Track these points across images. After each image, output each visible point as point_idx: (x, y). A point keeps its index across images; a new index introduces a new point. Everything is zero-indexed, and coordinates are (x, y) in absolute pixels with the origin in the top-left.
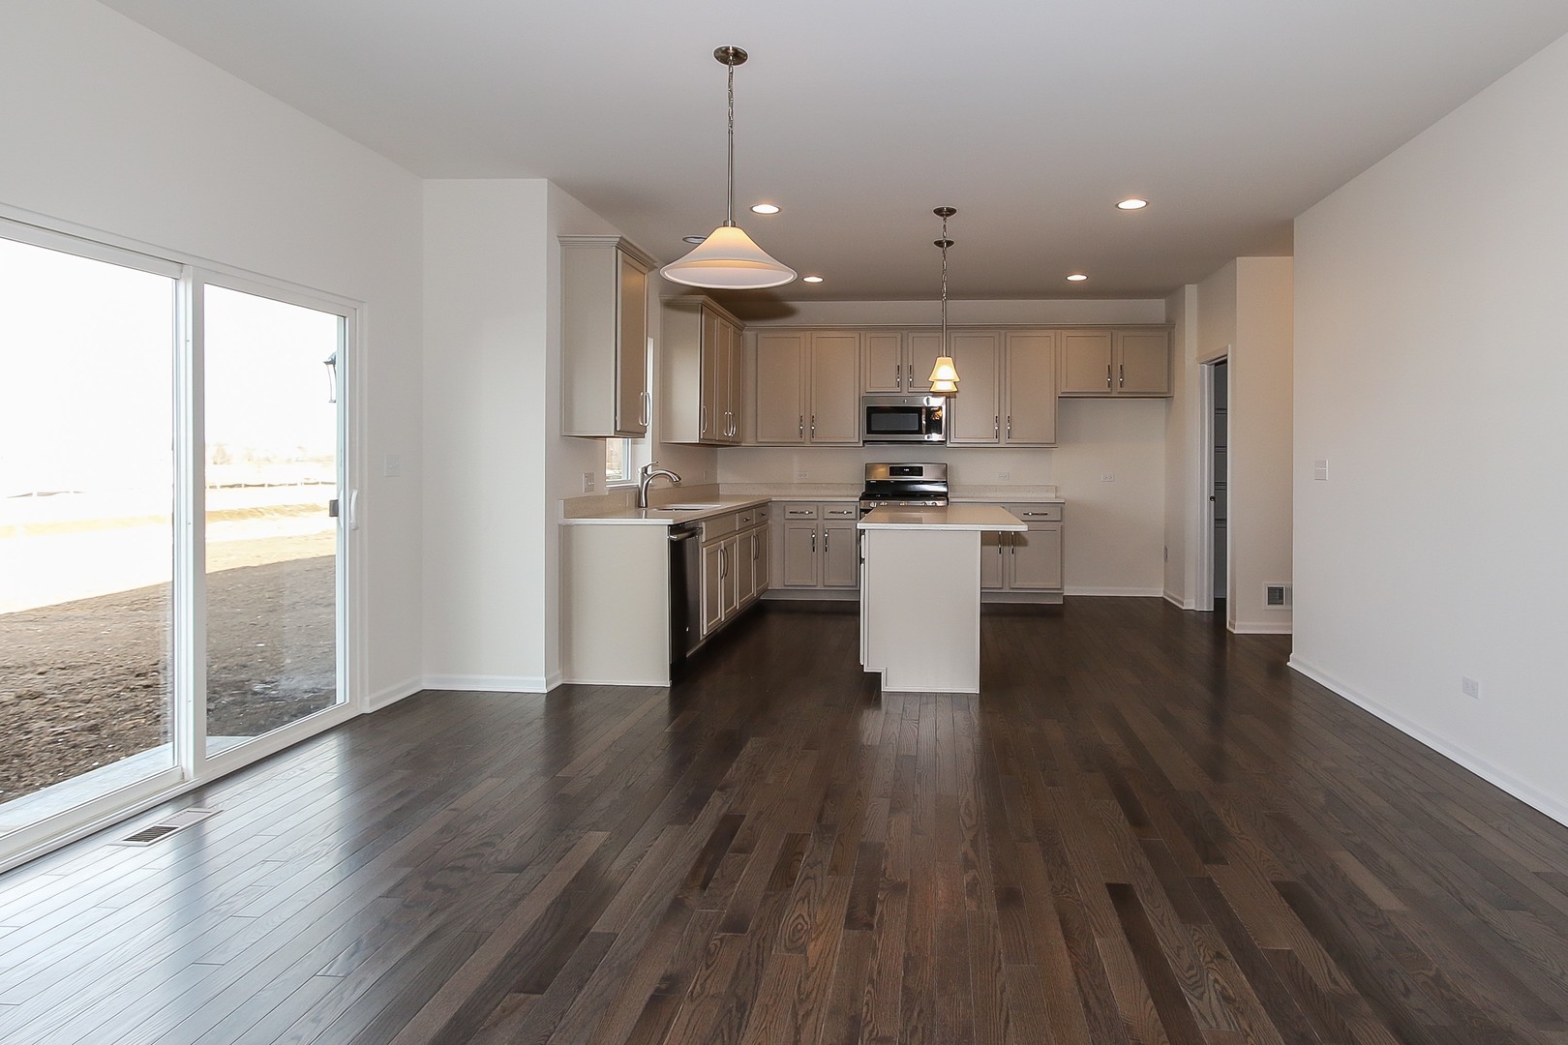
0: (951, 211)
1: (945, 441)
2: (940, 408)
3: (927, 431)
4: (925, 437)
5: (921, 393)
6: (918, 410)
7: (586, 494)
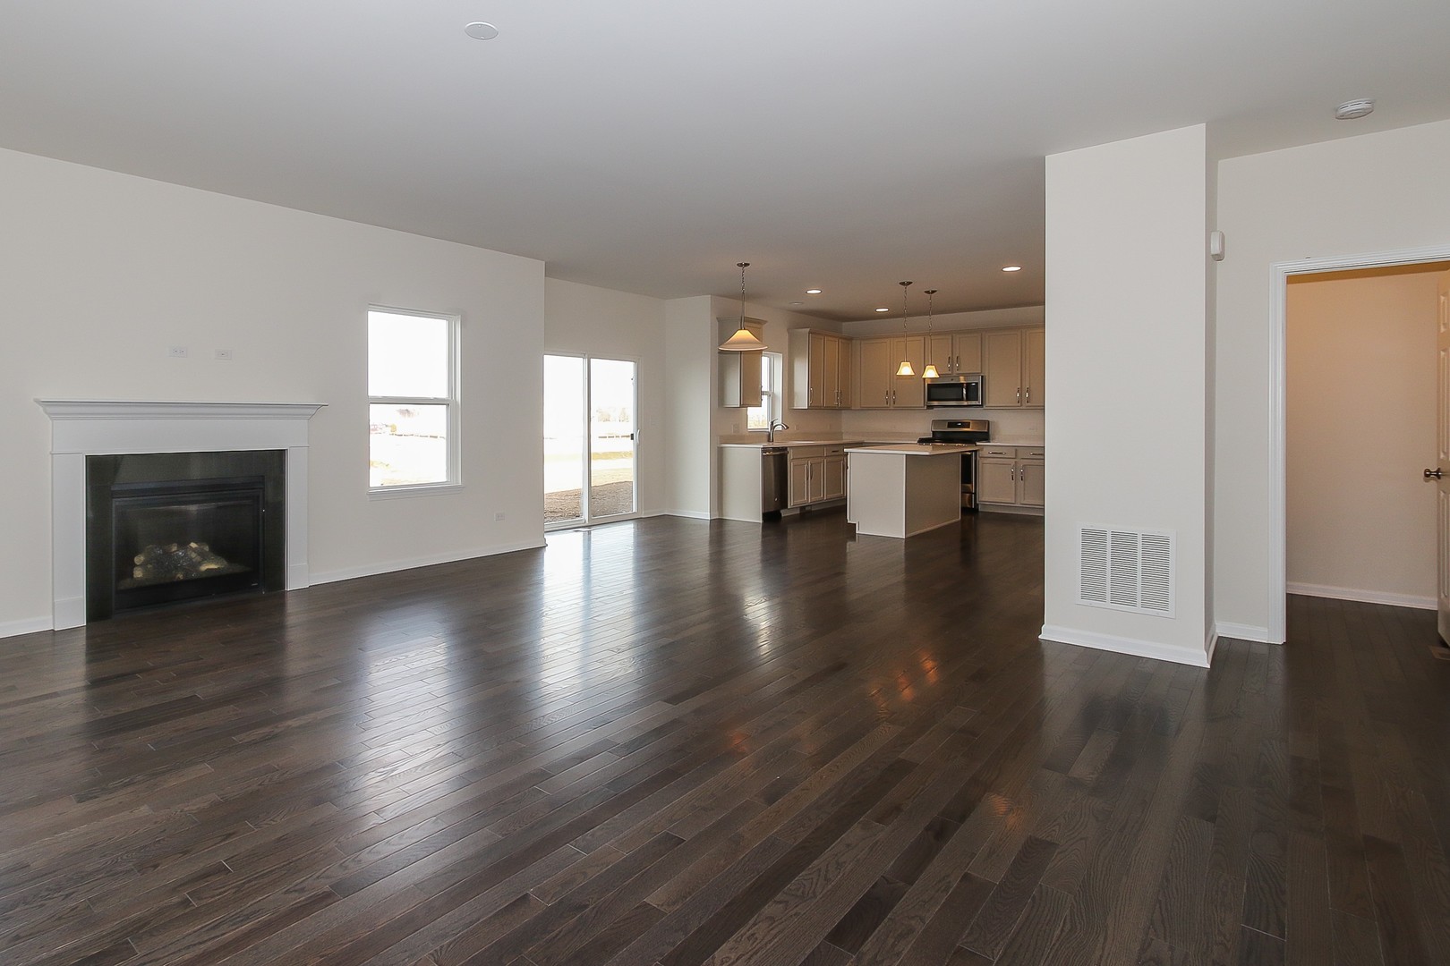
1: (982, 406)
2: (977, 384)
3: (967, 400)
4: (965, 403)
5: (962, 375)
6: (961, 385)
7: (734, 434)
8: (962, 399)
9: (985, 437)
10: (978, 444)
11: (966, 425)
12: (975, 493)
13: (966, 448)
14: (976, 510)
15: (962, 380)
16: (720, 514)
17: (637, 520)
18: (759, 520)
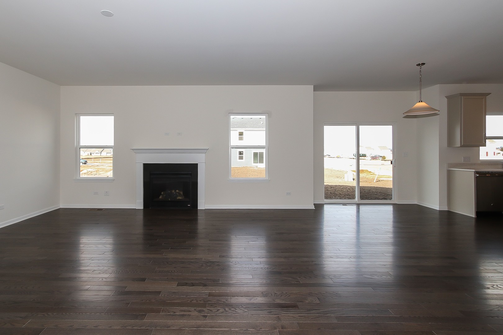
7: (464, 163)
16: (448, 208)
17: (394, 205)
18: (473, 215)
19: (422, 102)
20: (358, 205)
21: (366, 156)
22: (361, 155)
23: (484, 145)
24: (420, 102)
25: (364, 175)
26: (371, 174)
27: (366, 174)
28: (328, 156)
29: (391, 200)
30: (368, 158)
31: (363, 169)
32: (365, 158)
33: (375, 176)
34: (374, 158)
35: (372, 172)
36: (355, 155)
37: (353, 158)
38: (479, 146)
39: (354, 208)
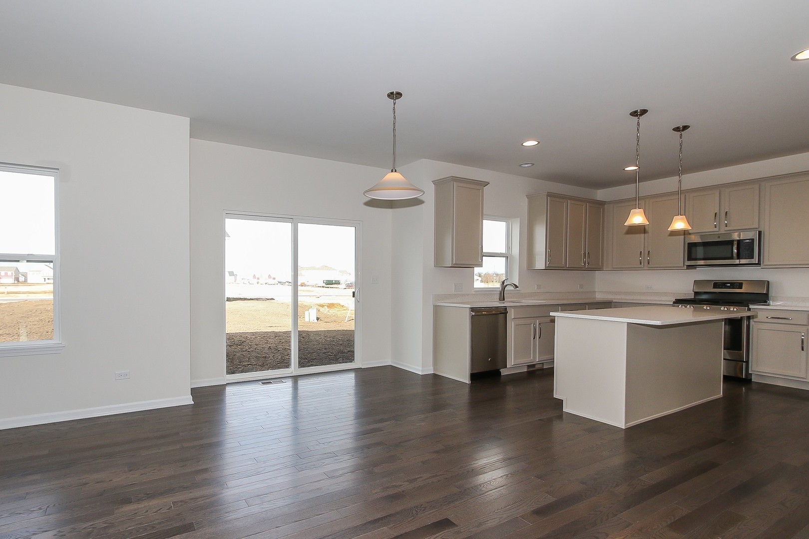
0: (644, 112)
1: (759, 264)
2: (753, 240)
3: (739, 257)
4: (737, 262)
5: (735, 231)
6: (730, 243)
7: (455, 293)
8: (732, 258)
9: (763, 298)
10: (751, 307)
11: (740, 285)
12: (747, 362)
13: (735, 312)
14: (747, 381)
15: (735, 237)
16: (434, 369)
17: (356, 370)
18: (467, 380)
19: (396, 171)
20: (295, 379)
21: (339, 284)
22: (334, 282)
23: (481, 265)
24: (392, 171)
25: (334, 311)
26: (344, 310)
27: (338, 310)
28: (288, 284)
29: (351, 362)
30: (343, 286)
31: (334, 302)
32: (339, 286)
33: (347, 311)
34: (350, 286)
35: (345, 307)
36: (325, 282)
37: (323, 287)
38: (471, 267)
39: (289, 384)
